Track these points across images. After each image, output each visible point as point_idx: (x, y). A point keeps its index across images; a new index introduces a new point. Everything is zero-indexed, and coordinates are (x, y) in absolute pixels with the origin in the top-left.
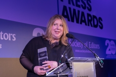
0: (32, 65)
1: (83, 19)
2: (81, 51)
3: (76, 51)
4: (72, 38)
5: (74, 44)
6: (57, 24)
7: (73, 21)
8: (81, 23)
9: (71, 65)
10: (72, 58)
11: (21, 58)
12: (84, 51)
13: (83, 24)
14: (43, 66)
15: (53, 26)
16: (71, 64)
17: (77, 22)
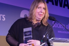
0: (18, 43)
1: (66, 3)
2: (63, 32)
3: (59, 32)
4: (54, 20)
5: (57, 25)
6: (41, 8)
7: (57, 5)
8: (64, 7)
9: (51, 45)
10: (52, 38)
11: (7, 37)
12: (65, 32)
13: (66, 7)
14: (27, 43)
15: (38, 9)
16: (52, 43)
17: (61, 6)
